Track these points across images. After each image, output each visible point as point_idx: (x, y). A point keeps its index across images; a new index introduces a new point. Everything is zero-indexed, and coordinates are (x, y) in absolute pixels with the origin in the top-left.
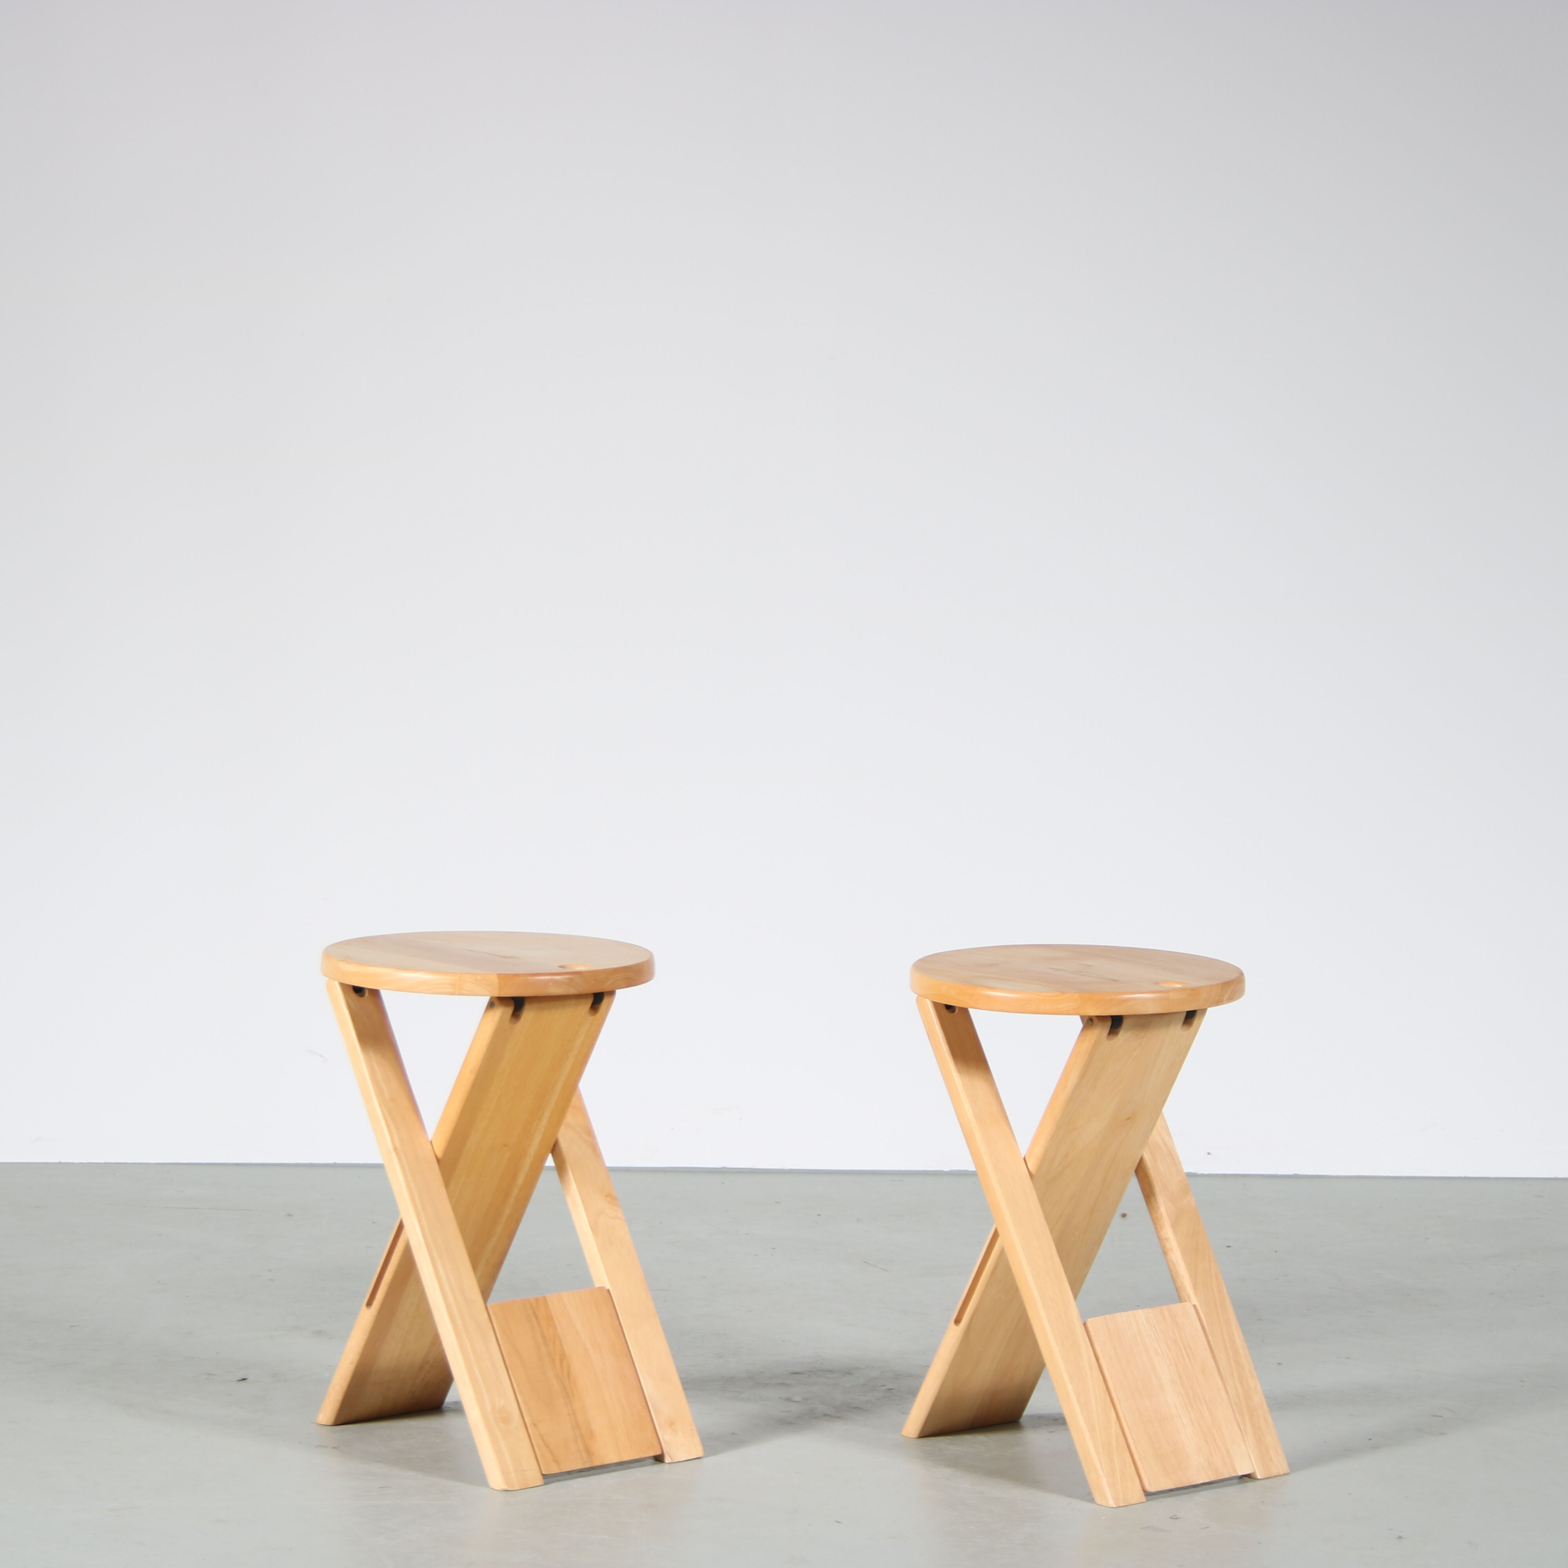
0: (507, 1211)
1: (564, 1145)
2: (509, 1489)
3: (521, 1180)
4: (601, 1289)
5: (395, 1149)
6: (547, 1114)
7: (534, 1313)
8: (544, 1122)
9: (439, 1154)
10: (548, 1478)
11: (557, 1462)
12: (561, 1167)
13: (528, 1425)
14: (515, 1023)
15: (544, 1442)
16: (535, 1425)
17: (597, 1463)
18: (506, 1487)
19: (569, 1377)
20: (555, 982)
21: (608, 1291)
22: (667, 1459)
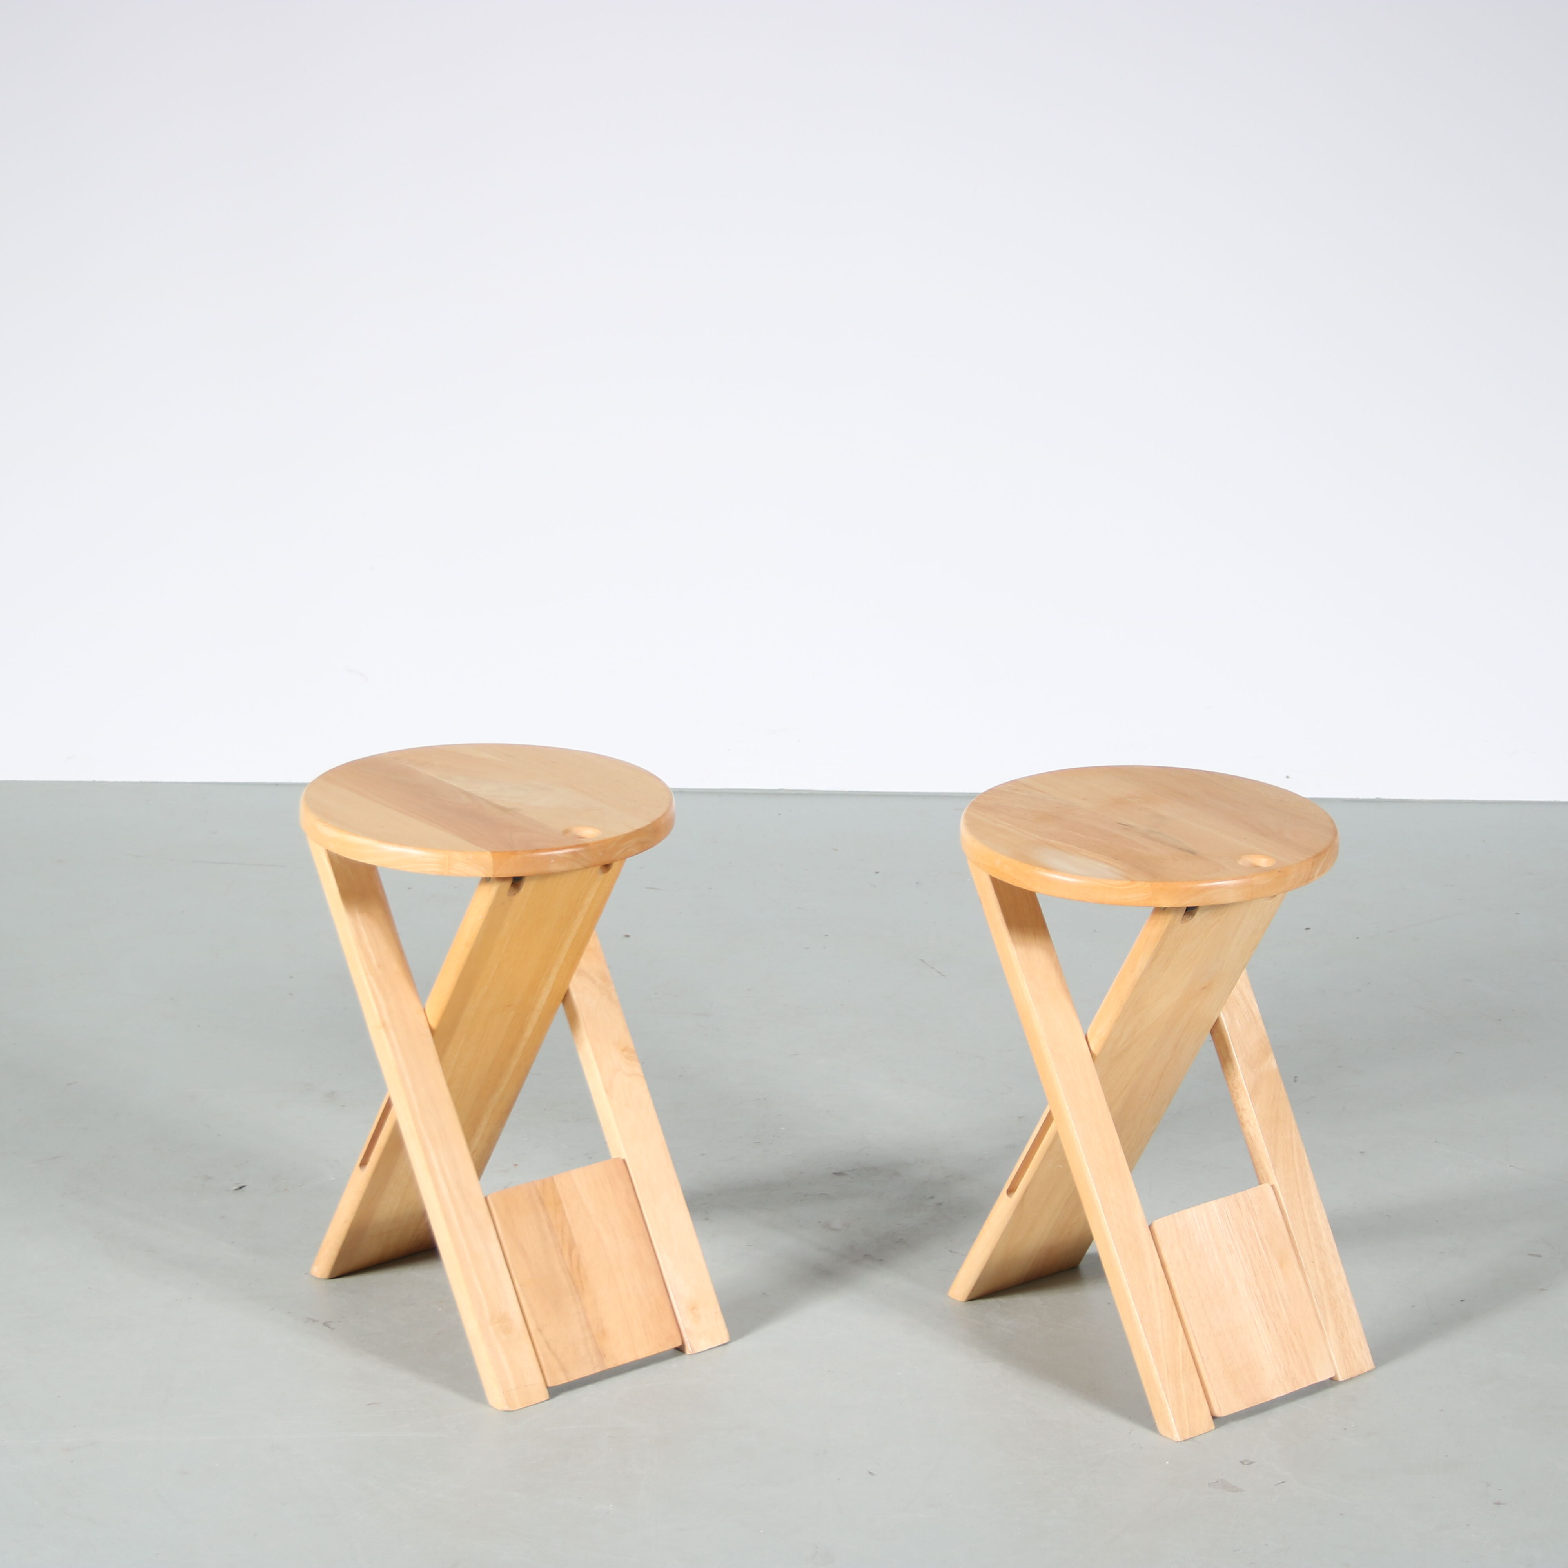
0: (514, 1063)
1: (575, 996)
2: (510, 1410)
3: (528, 1033)
4: (618, 1159)
5: (384, 1025)
6: (555, 970)
7: (540, 1198)
8: (552, 978)
9: (434, 1025)
10: (554, 1392)
11: (564, 1369)
12: (572, 1018)
13: (532, 1331)
14: (515, 894)
15: (550, 1349)
16: (540, 1330)
17: (610, 1364)
18: (507, 1408)
19: (578, 1268)
20: (556, 858)
21: (624, 1161)
22: (688, 1350)
